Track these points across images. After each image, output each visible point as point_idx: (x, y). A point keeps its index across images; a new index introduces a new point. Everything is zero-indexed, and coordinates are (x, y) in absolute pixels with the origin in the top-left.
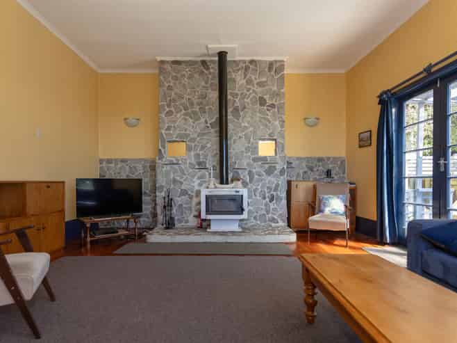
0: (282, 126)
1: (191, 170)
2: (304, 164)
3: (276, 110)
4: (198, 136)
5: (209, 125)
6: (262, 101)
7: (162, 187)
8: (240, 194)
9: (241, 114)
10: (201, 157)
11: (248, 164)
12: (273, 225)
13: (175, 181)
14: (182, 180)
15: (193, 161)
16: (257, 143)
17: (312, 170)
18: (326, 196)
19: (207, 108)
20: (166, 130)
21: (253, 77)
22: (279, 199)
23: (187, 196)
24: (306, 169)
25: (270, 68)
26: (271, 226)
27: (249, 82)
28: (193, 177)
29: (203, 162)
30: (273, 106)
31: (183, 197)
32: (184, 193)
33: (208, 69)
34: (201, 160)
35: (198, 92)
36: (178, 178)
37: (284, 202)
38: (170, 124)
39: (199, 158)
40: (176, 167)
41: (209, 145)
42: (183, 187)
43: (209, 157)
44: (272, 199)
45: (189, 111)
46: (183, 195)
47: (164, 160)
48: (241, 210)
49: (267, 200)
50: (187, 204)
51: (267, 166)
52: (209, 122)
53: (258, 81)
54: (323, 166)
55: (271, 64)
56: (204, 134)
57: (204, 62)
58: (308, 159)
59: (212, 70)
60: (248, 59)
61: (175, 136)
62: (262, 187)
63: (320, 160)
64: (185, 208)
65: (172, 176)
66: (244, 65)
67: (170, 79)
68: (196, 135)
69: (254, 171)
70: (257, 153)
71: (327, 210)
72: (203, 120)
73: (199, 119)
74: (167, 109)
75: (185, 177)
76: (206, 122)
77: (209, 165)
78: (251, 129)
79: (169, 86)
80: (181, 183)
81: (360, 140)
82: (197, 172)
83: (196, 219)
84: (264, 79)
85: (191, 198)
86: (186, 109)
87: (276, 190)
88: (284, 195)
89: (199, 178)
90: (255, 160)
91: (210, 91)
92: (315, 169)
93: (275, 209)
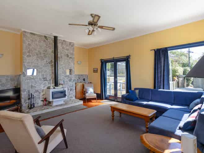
0: (74, 65)
1: (40, 81)
2: (77, 77)
3: (72, 59)
4: (43, 67)
5: (48, 62)
6: (68, 56)
7: (25, 90)
8: (65, 90)
9: (61, 59)
10: (45, 76)
11: (63, 78)
12: (72, 99)
13: (32, 86)
14: (36, 86)
15: (41, 77)
16: (66, 70)
17: (79, 79)
18: (88, 88)
19: (47, 55)
20: (27, 63)
21: (64, 46)
22: (73, 90)
23: (38, 93)
24: (78, 78)
25: (70, 44)
26: (71, 100)
27: (63, 48)
28: (41, 84)
29: (45, 78)
30: (71, 58)
31: (36, 93)
32: (37, 91)
33: (47, 40)
34: (45, 77)
35: (43, 48)
36: (33, 85)
37: (75, 91)
38: (29, 61)
39: (44, 76)
40: (33, 80)
41: (48, 71)
42: (36, 89)
43: (48, 76)
44: (71, 90)
45: (39, 56)
46: (36, 92)
47: (26, 77)
48: (65, 95)
49: (70, 90)
50: (37, 96)
51: (69, 79)
52: (48, 61)
53: (66, 48)
54: (83, 77)
55: (70, 43)
56: (46, 66)
57: (45, 37)
58: (79, 75)
59: (49, 41)
60: (63, 39)
61: (32, 66)
62: (68, 86)
63: (82, 75)
64: (37, 98)
65: (30, 84)
66: (61, 42)
67: (29, 40)
68: (42, 67)
69: (65, 80)
70: (66, 74)
71: (89, 92)
72: (45, 60)
73: (44, 60)
74: (28, 54)
75: (37, 84)
76: (47, 61)
77: (48, 79)
78: (64, 65)
79: (29, 44)
80: (35, 87)
81: (94, 70)
82: (43, 82)
83: (42, 102)
84: (68, 48)
85: (40, 93)
86: (37, 55)
87: (72, 87)
88: (75, 88)
89: (43, 84)
90: (65, 76)
91: (48, 49)
92: (80, 78)
93: (72, 94)
